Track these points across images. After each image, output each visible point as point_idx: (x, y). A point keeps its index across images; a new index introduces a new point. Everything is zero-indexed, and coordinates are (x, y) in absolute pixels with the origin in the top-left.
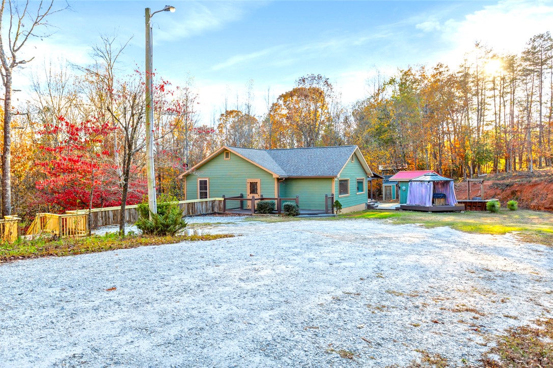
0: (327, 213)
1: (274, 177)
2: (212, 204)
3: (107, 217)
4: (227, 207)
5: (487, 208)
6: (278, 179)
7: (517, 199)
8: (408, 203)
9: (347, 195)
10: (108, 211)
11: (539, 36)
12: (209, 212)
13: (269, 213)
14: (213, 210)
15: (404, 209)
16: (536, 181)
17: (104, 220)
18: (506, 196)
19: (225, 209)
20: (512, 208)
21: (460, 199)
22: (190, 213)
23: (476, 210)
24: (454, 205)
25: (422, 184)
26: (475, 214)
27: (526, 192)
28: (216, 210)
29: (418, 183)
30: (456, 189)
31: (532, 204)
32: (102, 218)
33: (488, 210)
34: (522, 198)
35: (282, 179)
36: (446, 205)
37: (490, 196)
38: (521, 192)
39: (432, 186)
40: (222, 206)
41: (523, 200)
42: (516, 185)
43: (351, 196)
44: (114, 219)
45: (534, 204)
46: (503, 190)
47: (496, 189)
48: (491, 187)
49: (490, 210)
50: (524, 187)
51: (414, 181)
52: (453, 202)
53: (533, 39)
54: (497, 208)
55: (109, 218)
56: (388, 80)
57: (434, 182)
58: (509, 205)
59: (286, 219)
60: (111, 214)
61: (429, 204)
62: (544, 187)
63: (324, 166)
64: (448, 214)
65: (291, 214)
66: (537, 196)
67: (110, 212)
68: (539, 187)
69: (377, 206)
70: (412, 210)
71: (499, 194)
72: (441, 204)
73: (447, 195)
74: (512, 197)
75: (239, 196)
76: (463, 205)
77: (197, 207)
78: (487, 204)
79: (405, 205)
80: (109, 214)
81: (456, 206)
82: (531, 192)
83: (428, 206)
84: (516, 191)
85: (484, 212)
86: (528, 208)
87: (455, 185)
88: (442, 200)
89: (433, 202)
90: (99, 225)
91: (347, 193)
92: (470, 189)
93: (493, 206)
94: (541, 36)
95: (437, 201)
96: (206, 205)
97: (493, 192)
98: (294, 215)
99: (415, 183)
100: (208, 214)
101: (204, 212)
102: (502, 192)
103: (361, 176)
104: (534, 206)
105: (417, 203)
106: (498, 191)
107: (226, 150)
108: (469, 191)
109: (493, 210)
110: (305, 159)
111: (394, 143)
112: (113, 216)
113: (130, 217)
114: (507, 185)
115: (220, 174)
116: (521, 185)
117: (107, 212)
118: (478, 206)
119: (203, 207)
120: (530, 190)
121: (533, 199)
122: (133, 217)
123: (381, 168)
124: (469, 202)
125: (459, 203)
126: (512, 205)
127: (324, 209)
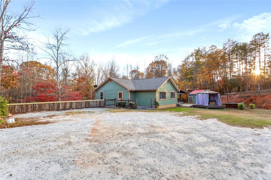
0: (151, 108)
1: (128, 90)
2: (100, 102)
3: (35, 107)
4: (106, 104)
5: (238, 107)
6: (131, 92)
7: (253, 103)
8: (196, 104)
9: (165, 99)
10: (36, 104)
11: (258, 34)
12: (98, 106)
13: (123, 107)
14: (100, 105)
15: (194, 106)
16: (264, 95)
17: (32, 108)
18: (247, 102)
19: (105, 105)
20: (252, 108)
21: (223, 103)
22: (86, 106)
23: (232, 108)
24: (220, 105)
25: (203, 95)
26: (231, 110)
27: (258, 100)
28: (102, 105)
29: (201, 94)
30: (221, 98)
31: (262, 106)
32: (31, 108)
33: (238, 108)
34: (256, 103)
35: (132, 91)
36: (216, 105)
37: (238, 102)
38: (255, 99)
39: (208, 96)
40: (104, 103)
41: (257, 104)
42: (252, 97)
43: (167, 100)
44: (39, 108)
45: (264, 106)
46: (245, 99)
47: (241, 98)
48: (238, 98)
49: (240, 108)
50: (257, 97)
51: (199, 93)
52: (220, 104)
53: (255, 35)
54: (243, 107)
55: (36, 108)
56: (190, 55)
57: (209, 94)
58: (250, 106)
59: (129, 110)
60: (37, 106)
61: (207, 105)
62: (269, 97)
63: (153, 85)
64: (217, 110)
65: (132, 108)
66: (265, 102)
67: (37, 105)
68: (266, 97)
69: (182, 105)
70: (198, 107)
71: (243, 101)
72: (213, 105)
73: (216, 100)
74: (250, 102)
75: (114, 99)
76: (225, 105)
77: (91, 104)
78: (238, 105)
79: (195, 105)
80: (36, 106)
81: (221, 106)
82: (261, 100)
83: (206, 105)
84: (253, 99)
85: (236, 109)
86: (260, 107)
87: (220, 97)
88: (214, 103)
89: (209, 104)
90: (29, 111)
91: (165, 98)
92: (228, 98)
93: (242, 106)
94: (259, 34)
95: (211, 103)
96: (96, 103)
97: (240, 100)
98: (133, 109)
99: (200, 94)
100: (97, 107)
101: (95, 106)
102: (245, 100)
103: (173, 91)
104: (264, 107)
105: (201, 104)
106: (242, 99)
107: (110, 79)
108: (228, 99)
109: (241, 108)
110: (146, 83)
111: (193, 79)
112: (39, 107)
113: (50, 107)
114: (247, 97)
115: (108, 89)
116: (255, 96)
117: (34, 105)
118: (233, 106)
119: (95, 104)
120: (261, 99)
121: (263, 103)
122: (51, 108)
123: (187, 90)
124: (228, 104)
125: (223, 104)
126: (252, 106)
127: (150, 105)
